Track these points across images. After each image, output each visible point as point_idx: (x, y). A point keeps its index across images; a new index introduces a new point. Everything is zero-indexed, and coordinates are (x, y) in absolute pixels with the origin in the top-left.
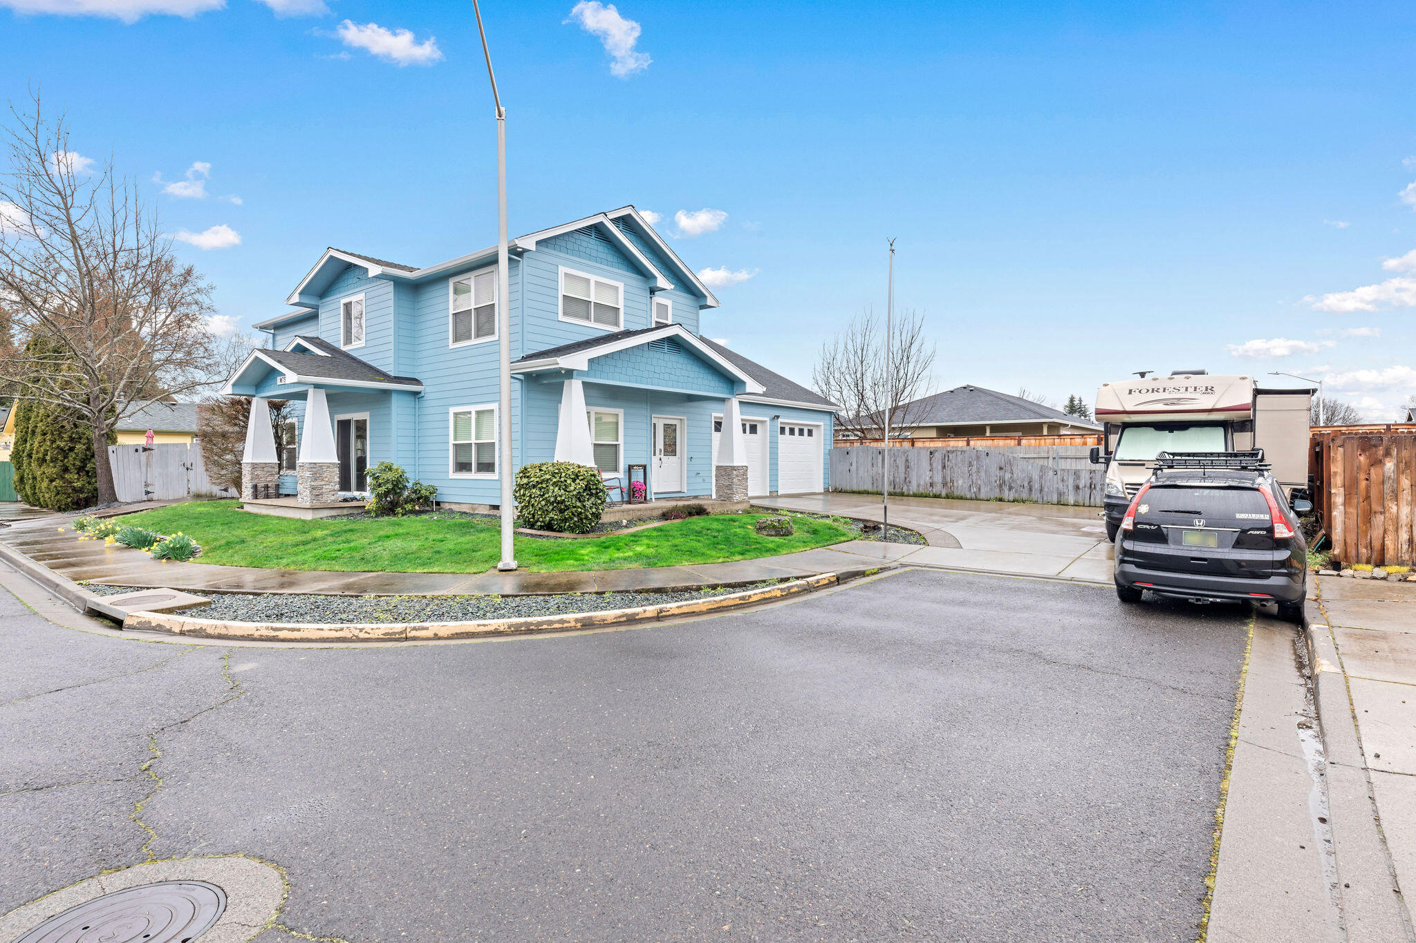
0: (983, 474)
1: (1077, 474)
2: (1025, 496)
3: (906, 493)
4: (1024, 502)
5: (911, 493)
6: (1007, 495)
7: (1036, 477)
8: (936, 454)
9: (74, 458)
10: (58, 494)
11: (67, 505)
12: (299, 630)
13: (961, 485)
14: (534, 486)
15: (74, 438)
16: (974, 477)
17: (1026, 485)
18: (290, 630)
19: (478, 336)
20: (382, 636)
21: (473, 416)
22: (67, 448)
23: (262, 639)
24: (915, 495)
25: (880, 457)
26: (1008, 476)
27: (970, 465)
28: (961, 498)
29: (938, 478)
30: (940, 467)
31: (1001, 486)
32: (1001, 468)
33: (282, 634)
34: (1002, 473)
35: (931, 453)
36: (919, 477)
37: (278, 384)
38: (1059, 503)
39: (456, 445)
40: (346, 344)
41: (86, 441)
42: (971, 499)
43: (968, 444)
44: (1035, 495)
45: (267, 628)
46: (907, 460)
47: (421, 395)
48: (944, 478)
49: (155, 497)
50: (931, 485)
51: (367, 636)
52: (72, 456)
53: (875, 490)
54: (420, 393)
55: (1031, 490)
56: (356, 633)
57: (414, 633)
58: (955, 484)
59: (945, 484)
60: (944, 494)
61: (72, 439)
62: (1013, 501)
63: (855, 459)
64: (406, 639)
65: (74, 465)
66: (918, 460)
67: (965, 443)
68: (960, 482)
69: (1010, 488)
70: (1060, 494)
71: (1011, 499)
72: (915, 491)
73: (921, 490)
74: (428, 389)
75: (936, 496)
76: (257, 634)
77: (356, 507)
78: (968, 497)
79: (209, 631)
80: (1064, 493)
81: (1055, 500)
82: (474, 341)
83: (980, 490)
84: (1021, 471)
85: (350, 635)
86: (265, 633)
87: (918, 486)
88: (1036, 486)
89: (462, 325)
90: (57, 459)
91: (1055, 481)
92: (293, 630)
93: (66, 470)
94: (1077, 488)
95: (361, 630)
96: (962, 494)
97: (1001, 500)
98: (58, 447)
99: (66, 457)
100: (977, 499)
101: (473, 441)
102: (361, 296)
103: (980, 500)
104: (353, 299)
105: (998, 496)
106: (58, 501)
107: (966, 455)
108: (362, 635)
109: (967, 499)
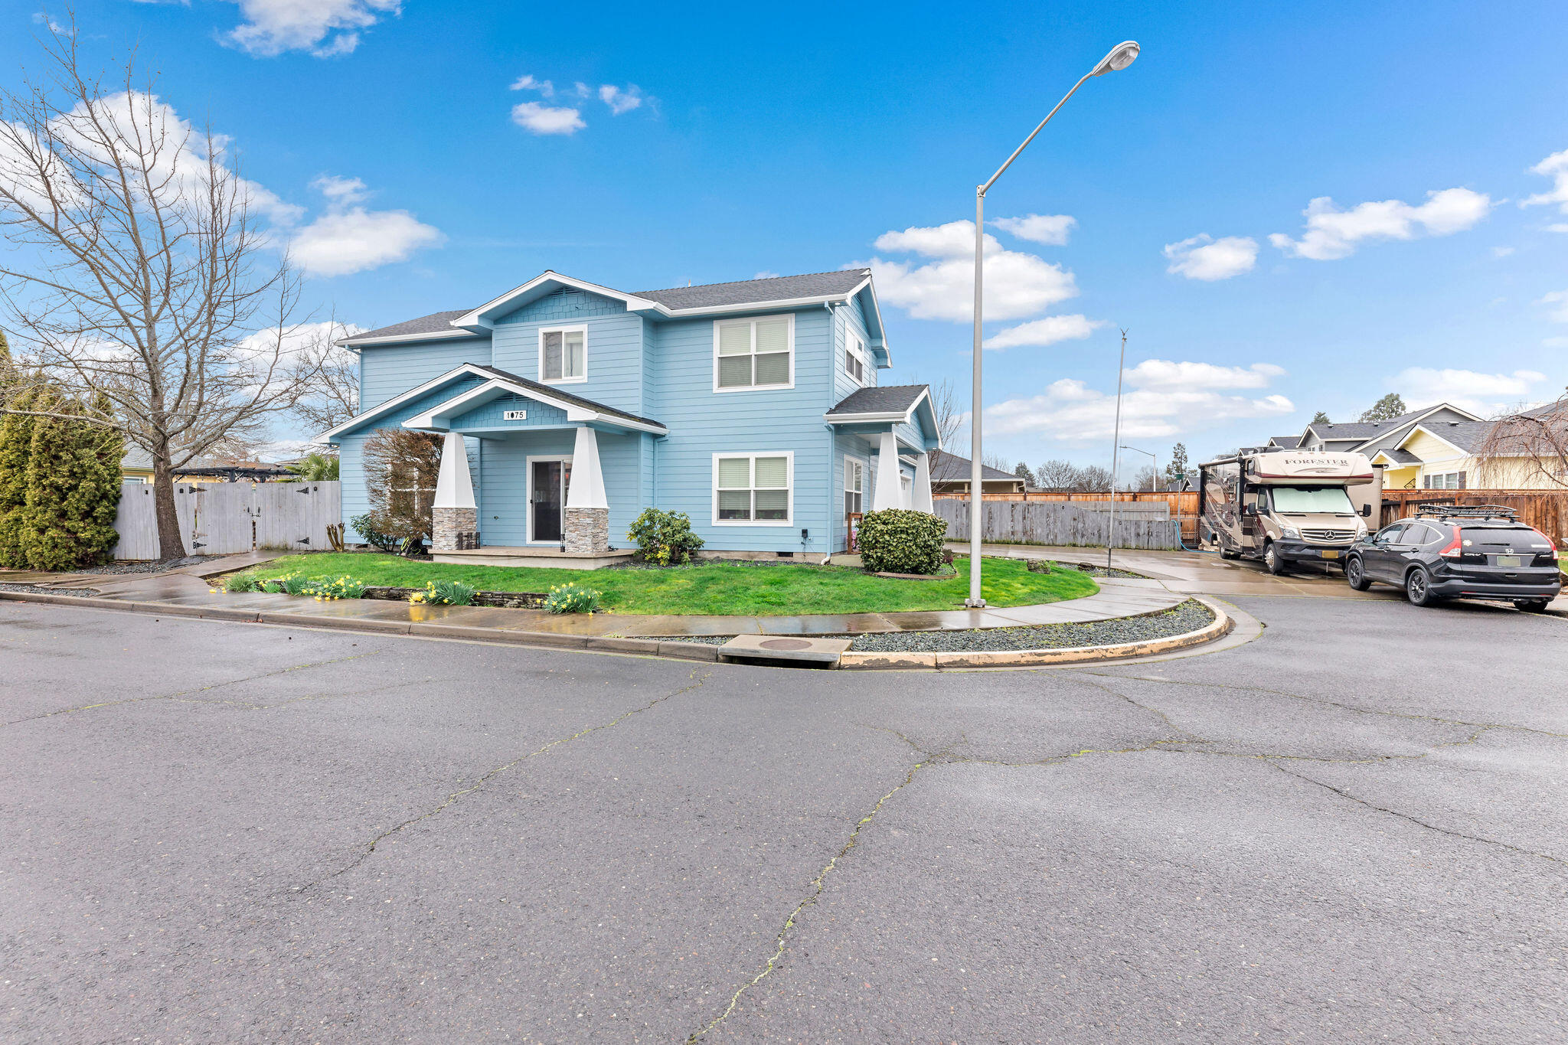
0: (1059, 524)
1: (1137, 524)
2: (1095, 542)
3: (989, 540)
4: (1094, 547)
5: (994, 541)
6: (1079, 541)
7: (1104, 526)
8: (1018, 508)
9: (78, 500)
10: (55, 546)
11: (68, 563)
12: (1060, 654)
13: (1039, 533)
14: (902, 532)
15: (76, 473)
16: (1052, 526)
17: (1096, 532)
18: (1052, 654)
19: (758, 382)
20: (1122, 655)
21: (752, 462)
22: (67, 486)
23: (1028, 664)
24: (997, 542)
25: (964, 509)
26: (1080, 526)
27: (1048, 516)
28: (1040, 544)
29: (1019, 528)
30: (1021, 518)
31: (1074, 534)
32: (1075, 519)
33: (1047, 659)
34: (1075, 523)
35: (1013, 506)
36: (1001, 526)
37: (506, 418)
38: (1124, 547)
39: (720, 492)
40: (547, 376)
41: (95, 477)
42: (1049, 545)
43: (1025, 499)
44: (1103, 542)
45: (1031, 654)
46: (990, 512)
47: (663, 439)
48: (1024, 527)
49: (207, 551)
50: (1013, 533)
51: (1112, 655)
52: (73, 496)
53: (959, 538)
54: (664, 436)
55: (1100, 537)
56: (1104, 653)
57: (1139, 651)
58: (1034, 532)
59: (1025, 533)
60: (1024, 541)
61: (72, 474)
62: (1085, 547)
63: (939, 512)
64: (1137, 656)
65: (77, 509)
66: (1001, 512)
67: (1022, 498)
68: (1039, 531)
69: (1083, 536)
70: (1124, 540)
71: (1084, 545)
72: (997, 539)
73: (1004, 538)
74: (674, 433)
75: (1016, 543)
76: (1023, 660)
77: (621, 556)
78: (1046, 543)
79: (971, 661)
80: (1128, 539)
81: (1120, 546)
82: (753, 388)
83: (1056, 536)
84: (1092, 521)
85: (1100, 656)
86: (1031, 659)
87: (1001, 534)
88: (1104, 534)
89: (734, 369)
90: (49, 500)
91: (1120, 529)
92: (1054, 654)
93: (63, 515)
94: (1138, 535)
95: (1107, 650)
96: (1041, 541)
97: (1074, 545)
98: (51, 485)
99: (63, 499)
100: (1054, 545)
101: (752, 487)
102: (583, 327)
103: (1056, 546)
104: (565, 329)
105: (1072, 542)
106: (55, 557)
107: (1045, 508)
108: (1109, 655)
109: (1044, 545)
